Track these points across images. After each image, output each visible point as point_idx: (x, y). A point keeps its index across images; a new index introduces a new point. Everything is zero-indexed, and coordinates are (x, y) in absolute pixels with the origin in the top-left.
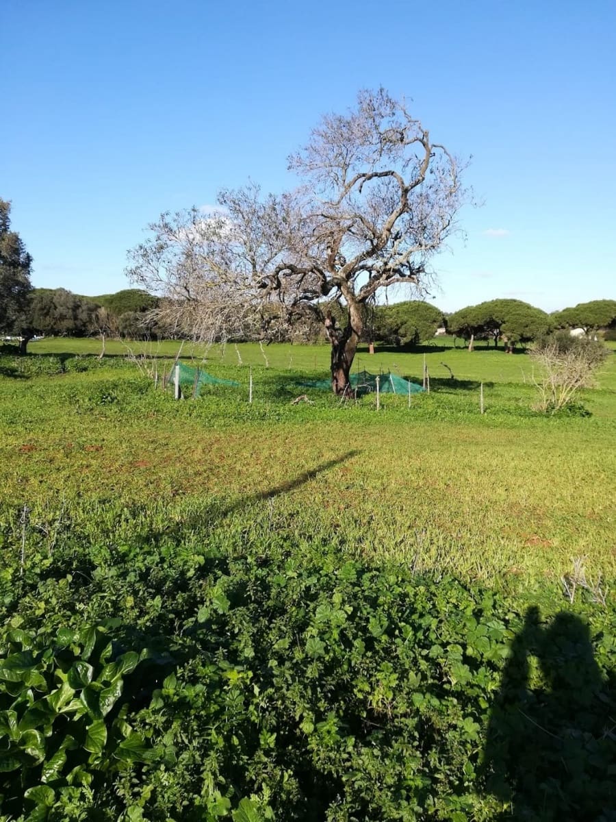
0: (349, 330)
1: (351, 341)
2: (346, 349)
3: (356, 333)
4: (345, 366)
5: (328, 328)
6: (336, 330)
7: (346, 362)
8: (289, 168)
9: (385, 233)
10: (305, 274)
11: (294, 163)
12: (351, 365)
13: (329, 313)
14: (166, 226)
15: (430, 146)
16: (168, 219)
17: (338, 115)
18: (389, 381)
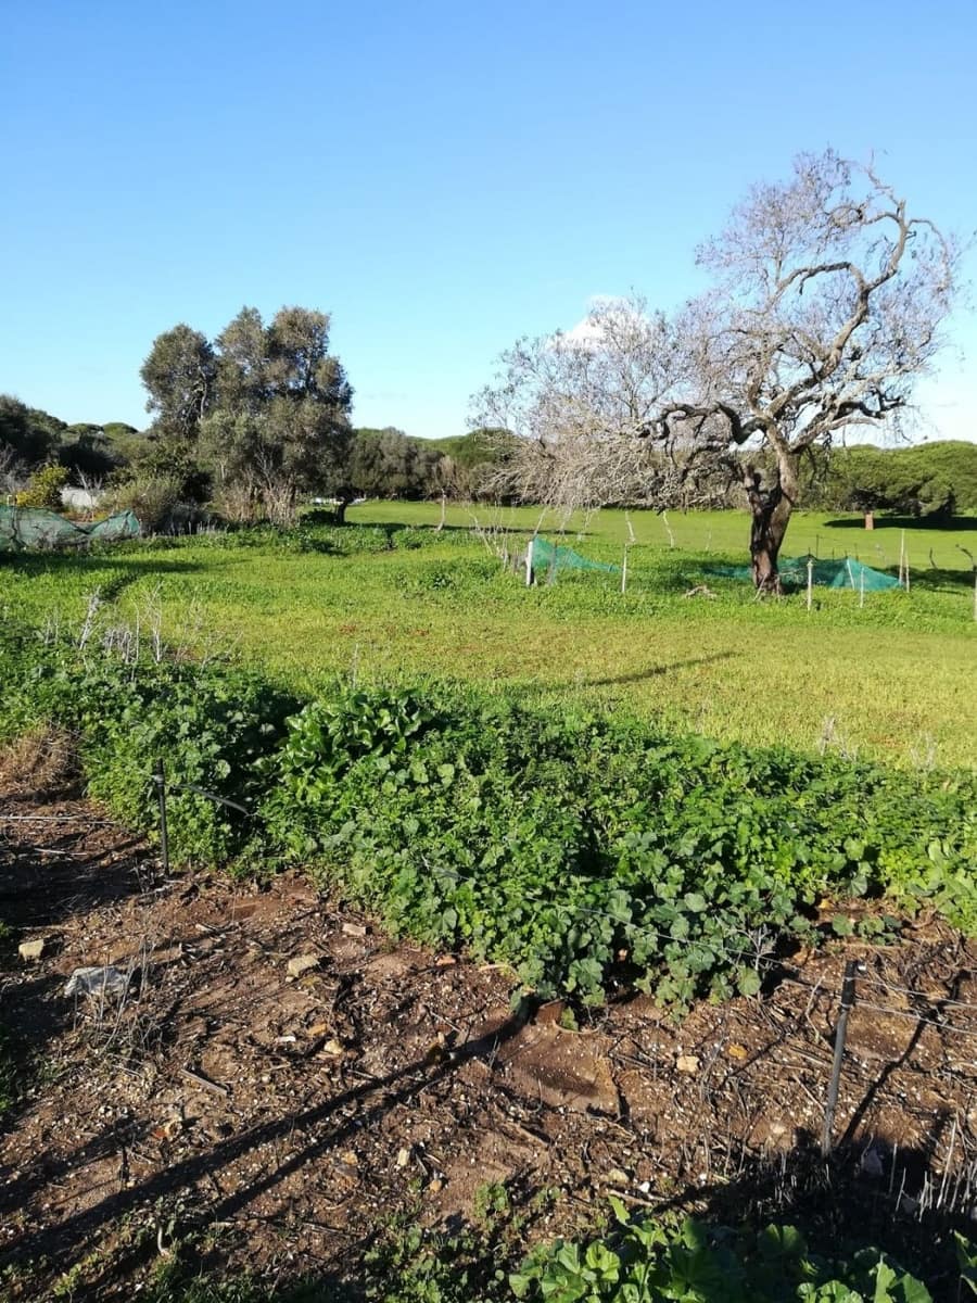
0: (777, 494)
1: (781, 510)
2: (773, 520)
3: (788, 498)
4: (770, 545)
5: (748, 489)
6: (760, 493)
7: (773, 540)
8: (698, 262)
9: (835, 352)
10: (705, 417)
11: (705, 257)
12: (780, 544)
13: (751, 468)
14: (522, 355)
15: (906, 223)
16: (525, 347)
17: (770, 185)
18: (846, 571)
